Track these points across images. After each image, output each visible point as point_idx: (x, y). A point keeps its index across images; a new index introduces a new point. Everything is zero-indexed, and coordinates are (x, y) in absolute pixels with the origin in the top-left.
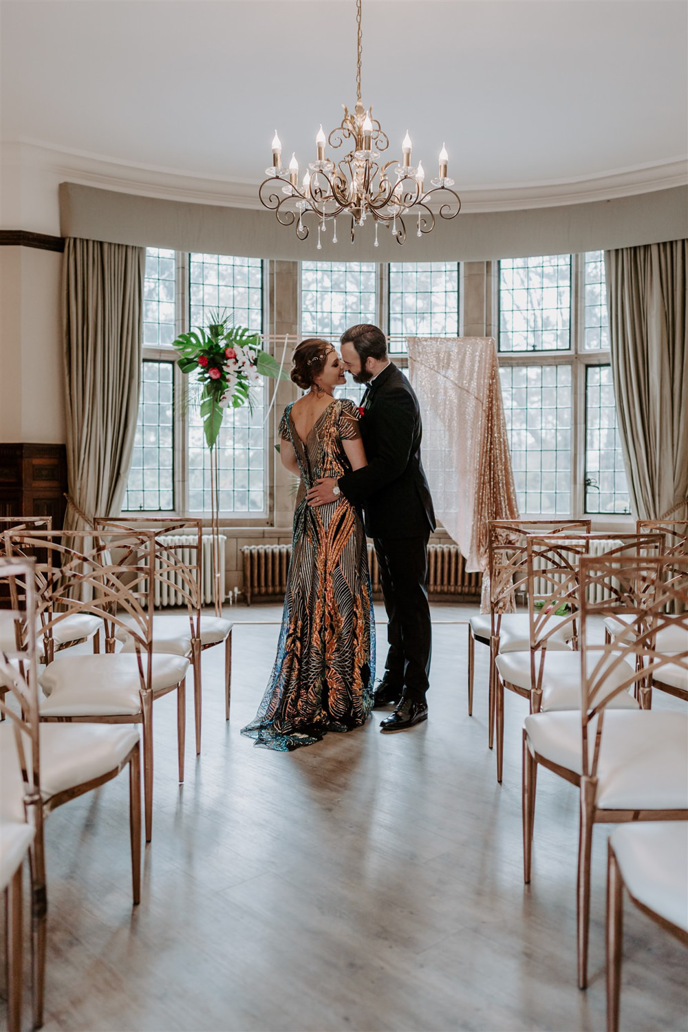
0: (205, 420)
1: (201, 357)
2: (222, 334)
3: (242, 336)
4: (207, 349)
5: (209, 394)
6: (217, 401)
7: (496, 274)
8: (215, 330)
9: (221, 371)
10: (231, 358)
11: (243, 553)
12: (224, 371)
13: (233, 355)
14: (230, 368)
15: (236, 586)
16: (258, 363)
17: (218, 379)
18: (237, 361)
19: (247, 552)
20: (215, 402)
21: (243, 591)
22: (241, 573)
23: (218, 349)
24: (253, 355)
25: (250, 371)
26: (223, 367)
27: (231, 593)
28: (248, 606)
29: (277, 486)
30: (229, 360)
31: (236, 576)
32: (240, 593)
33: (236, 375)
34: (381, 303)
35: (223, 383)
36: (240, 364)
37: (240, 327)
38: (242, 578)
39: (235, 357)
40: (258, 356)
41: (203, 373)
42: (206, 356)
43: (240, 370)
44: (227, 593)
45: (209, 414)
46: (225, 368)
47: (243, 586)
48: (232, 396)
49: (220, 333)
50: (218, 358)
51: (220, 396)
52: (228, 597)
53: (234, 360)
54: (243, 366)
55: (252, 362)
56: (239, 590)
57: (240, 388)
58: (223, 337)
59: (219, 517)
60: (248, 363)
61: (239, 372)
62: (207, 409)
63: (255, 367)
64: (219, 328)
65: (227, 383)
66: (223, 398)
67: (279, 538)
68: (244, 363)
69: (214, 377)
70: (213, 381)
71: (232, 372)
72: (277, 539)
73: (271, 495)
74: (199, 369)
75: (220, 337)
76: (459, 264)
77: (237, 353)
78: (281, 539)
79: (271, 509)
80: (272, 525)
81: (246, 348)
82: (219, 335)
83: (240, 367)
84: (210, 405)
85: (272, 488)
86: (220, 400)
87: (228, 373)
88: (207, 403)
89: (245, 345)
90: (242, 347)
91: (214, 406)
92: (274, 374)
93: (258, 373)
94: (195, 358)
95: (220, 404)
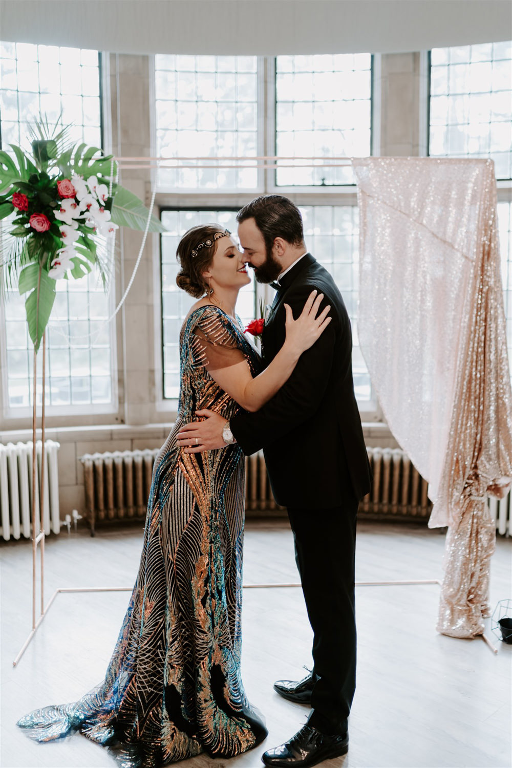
0: (28, 296)
1: (17, 195)
2: (55, 158)
3: (87, 159)
4: (26, 180)
5: (30, 257)
6: (45, 267)
7: (426, 73)
8: (42, 151)
9: (51, 219)
10: (67, 197)
11: (83, 465)
12: (56, 219)
13: (70, 193)
14: (66, 214)
15: (74, 509)
16: (113, 205)
17: (46, 232)
18: (78, 202)
19: (89, 464)
20: (43, 270)
21: (85, 515)
22: (82, 488)
23: (46, 181)
24: (103, 192)
25: (99, 219)
26: (55, 212)
27: (68, 518)
28: (92, 536)
29: (128, 371)
30: (64, 201)
31: (75, 493)
32: (80, 517)
33: (76, 225)
34: (266, 116)
35: (57, 238)
36: (82, 207)
37: (83, 145)
38: (83, 497)
39: (74, 196)
40: (113, 194)
41: (22, 222)
42: (25, 194)
43: (82, 217)
44: (62, 518)
45: (33, 289)
46: (58, 215)
47: (85, 507)
48: (71, 260)
49: (49, 155)
50: (45, 197)
51: (52, 260)
52: (65, 523)
53: (73, 201)
54: (88, 210)
55: (103, 204)
56: (79, 513)
57: (85, 247)
58: (55, 161)
59: (46, 414)
60: (95, 206)
61: (82, 221)
62: (29, 280)
63: (107, 212)
64: (48, 146)
65: (61, 239)
66: (56, 263)
67: (132, 440)
68: (89, 206)
69: (40, 228)
70: (37, 235)
71: (69, 221)
72: (129, 442)
73: (121, 381)
74: (14, 216)
75: (50, 162)
76: (372, 57)
77: (77, 188)
78: (136, 442)
79: (121, 401)
80: (123, 422)
81: (92, 181)
82: (49, 159)
83: (82, 213)
84: (35, 272)
85: (121, 372)
86: (51, 268)
87: (63, 223)
88: (31, 270)
89: (91, 175)
90: (86, 179)
91: (41, 277)
92: (140, 223)
93: (112, 223)
94: (8, 195)
95: (52, 274)
